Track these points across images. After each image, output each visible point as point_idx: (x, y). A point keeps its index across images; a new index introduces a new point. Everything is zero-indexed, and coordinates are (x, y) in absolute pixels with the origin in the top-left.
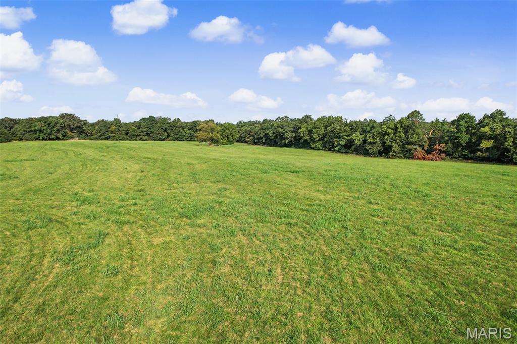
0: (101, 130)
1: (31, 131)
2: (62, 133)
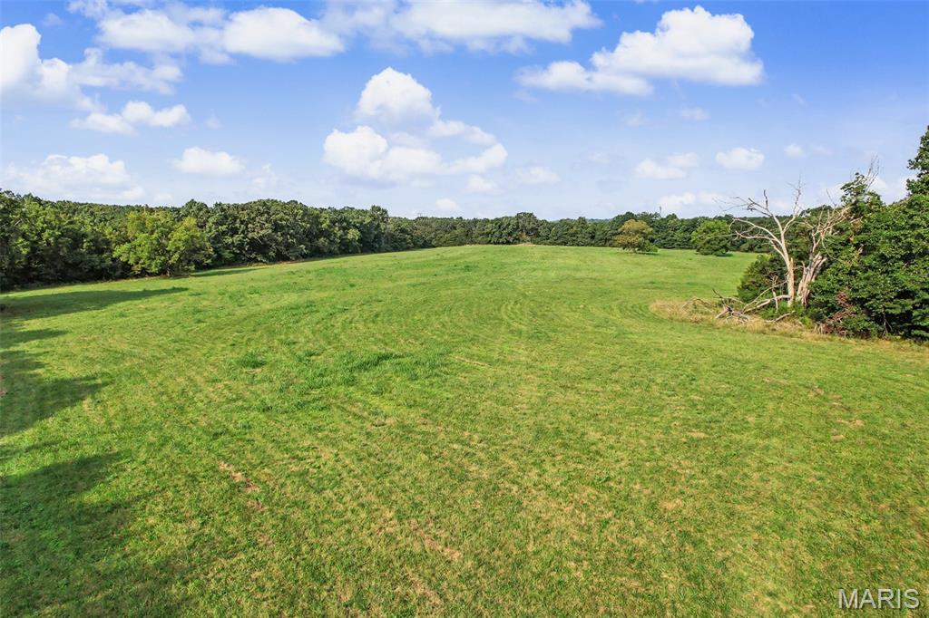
0: (559, 232)
1: (484, 234)
2: (514, 235)
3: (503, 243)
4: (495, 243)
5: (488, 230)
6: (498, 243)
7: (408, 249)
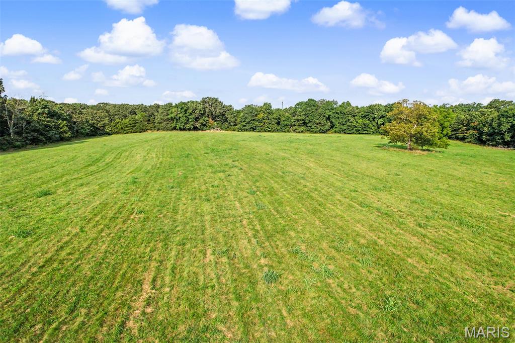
0: (246, 118)
1: (168, 119)
2: (201, 121)
3: (190, 129)
4: (181, 129)
5: (172, 115)
6: (184, 130)
7: (62, 140)
